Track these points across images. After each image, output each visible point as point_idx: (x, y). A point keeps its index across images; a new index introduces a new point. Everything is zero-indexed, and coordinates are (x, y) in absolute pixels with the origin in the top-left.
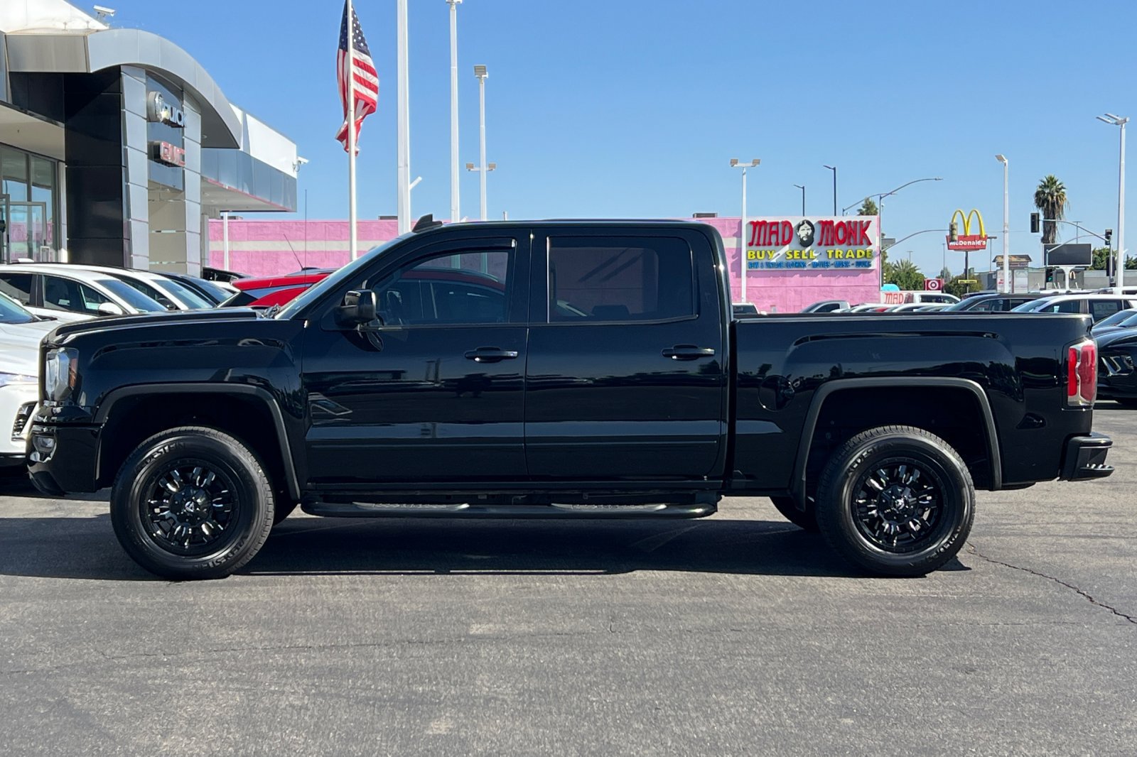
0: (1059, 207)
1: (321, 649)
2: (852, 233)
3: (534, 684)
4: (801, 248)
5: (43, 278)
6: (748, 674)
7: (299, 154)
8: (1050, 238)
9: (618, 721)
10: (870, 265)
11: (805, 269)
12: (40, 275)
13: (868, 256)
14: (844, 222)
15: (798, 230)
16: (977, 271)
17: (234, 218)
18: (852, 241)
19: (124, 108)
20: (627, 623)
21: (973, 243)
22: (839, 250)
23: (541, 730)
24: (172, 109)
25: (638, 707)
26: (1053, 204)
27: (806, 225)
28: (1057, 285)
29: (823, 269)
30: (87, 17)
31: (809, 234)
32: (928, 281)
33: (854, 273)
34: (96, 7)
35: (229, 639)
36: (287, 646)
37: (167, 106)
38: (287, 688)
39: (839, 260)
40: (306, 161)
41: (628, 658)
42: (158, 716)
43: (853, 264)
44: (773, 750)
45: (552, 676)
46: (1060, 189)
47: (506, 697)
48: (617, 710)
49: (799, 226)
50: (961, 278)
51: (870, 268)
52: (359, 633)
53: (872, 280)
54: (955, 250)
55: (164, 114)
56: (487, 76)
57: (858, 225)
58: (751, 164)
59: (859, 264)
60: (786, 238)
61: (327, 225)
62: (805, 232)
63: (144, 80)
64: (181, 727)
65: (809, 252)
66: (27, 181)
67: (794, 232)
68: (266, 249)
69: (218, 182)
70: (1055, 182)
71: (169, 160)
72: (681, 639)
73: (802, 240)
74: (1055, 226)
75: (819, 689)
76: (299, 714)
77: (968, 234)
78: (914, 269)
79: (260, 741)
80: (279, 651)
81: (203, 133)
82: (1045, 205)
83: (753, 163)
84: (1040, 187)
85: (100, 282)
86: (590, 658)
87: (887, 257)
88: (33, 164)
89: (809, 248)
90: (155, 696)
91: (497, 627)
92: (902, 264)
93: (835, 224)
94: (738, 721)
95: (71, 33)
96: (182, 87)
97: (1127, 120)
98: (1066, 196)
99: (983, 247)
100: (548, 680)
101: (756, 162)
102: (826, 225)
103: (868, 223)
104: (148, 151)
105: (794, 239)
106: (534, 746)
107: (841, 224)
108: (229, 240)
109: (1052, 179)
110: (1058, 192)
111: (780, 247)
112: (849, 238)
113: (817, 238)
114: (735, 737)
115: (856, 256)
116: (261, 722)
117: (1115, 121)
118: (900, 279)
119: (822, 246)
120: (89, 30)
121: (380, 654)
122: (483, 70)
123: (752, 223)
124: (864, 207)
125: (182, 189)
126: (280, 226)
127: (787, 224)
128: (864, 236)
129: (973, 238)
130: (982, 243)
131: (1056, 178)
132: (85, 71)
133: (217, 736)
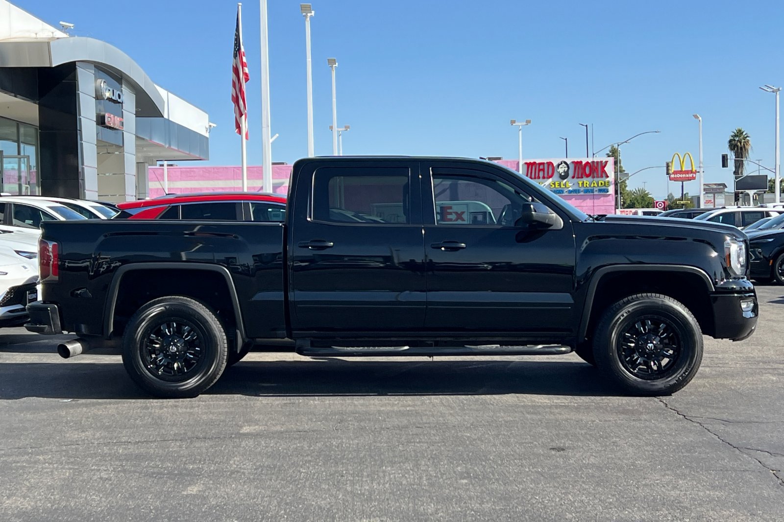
0: (745, 151)
1: (137, 443)
2: (595, 169)
3: (267, 462)
4: (560, 180)
5: (13, 206)
6: (413, 453)
7: (210, 121)
8: (740, 172)
9: (313, 484)
10: (608, 192)
11: (563, 195)
12: (10, 204)
13: (606, 185)
14: (590, 162)
15: (558, 167)
16: (690, 195)
17: (172, 165)
18: (595, 175)
19: (78, 91)
20: (349, 424)
21: (687, 176)
22: (587, 181)
23: (259, 490)
24: (113, 91)
25: (330, 475)
26: (741, 148)
27: (563, 164)
28: (745, 203)
29: (575, 194)
30: (52, 29)
31: (566, 170)
32: (657, 202)
33: (599, 197)
34: (61, 23)
35: (78, 438)
36: (114, 442)
37: (110, 89)
38: (102, 468)
39: (587, 188)
40: (215, 125)
41: (338, 446)
42: (10, 485)
43: (596, 191)
44: (406, 499)
45: (283, 458)
46: (746, 137)
47: (245, 471)
48: (315, 477)
49: (559, 165)
50: (679, 200)
51: (608, 193)
52: (166, 433)
53: (610, 202)
54: (675, 181)
55: (108, 94)
56: (337, 65)
57: (599, 164)
58: (525, 123)
59: (600, 190)
60: (550, 173)
61: (235, 169)
62: (563, 169)
63: (93, 72)
64: (23, 492)
65: (566, 183)
66: (18, 141)
67: (555, 169)
68: (193, 186)
69: (151, 140)
70: (743, 133)
71: (112, 125)
72: (380, 434)
73: (560, 174)
74: (743, 164)
75: (455, 462)
76: (104, 483)
77: (683, 170)
78: (647, 194)
79: (70, 499)
80: (106, 445)
81: (136, 107)
82: (736, 149)
83: (526, 122)
84: (732, 136)
85: (51, 208)
86: (313, 446)
87: (627, 186)
88: (22, 130)
89: (565, 180)
90: (14, 473)
91: (260, 428)
92: (639, 191)
93: (584, 163)
94: (391, 483)
95: (41, 40)
96: (121, 76)
97: (780, 89)
98: (750, 142)
99: (694, 178)
100: (279, 460)
101: (528, 122)
102: (577, 164)
103: (606, 162)
104: (96, 119)
105: (556, 174)
106: (250, 500)
107: (587, 163)
108: (168, 180)
109: (740, 131)
110: (744, 140)
111: (545, 179)
112: (593, 173)
113: (571, 173)
114: (385, 492)
115: (598, 185)
116: (76, 488)
117: (771, 90)
118: (637, 201)
119: (575, 179)
120: (53, 38)
121: (174, 446)
122: (334, 62)
123: (526, 163)
124: (610, 152)
125: (122, 145)
126: (203, 171)
127: (550, 164)
128: (603, 171)
129: (687, 172)
130: (693, 176)
131: (743, 130)
132: (49, 66)
133: (43, 497)
